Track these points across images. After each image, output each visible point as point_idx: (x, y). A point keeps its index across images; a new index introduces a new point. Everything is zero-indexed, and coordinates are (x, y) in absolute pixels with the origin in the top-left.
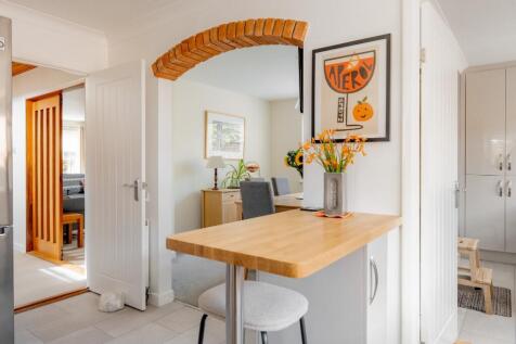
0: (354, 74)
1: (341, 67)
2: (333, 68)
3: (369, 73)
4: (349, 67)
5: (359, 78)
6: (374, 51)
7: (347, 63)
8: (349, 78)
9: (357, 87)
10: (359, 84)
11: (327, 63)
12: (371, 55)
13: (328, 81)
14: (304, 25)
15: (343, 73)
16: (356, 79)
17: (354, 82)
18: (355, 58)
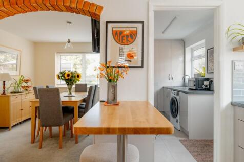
0: (127, 36)
1: (121, 32)
2: (117, 32)
3: (134, 37)
4: (125, 33)
5: (129, 39)
6: (137, 28)
7: (124, 31)
8: (125, 38)
9: (129, 43)
10: (130, 42)
11: (114, 29)
12: (135, 29)
13: (114, 38)
14: (101, 8)
15: (122, 35)
16: (128, 39)
17: (127, 40)
18: (128, 29)
